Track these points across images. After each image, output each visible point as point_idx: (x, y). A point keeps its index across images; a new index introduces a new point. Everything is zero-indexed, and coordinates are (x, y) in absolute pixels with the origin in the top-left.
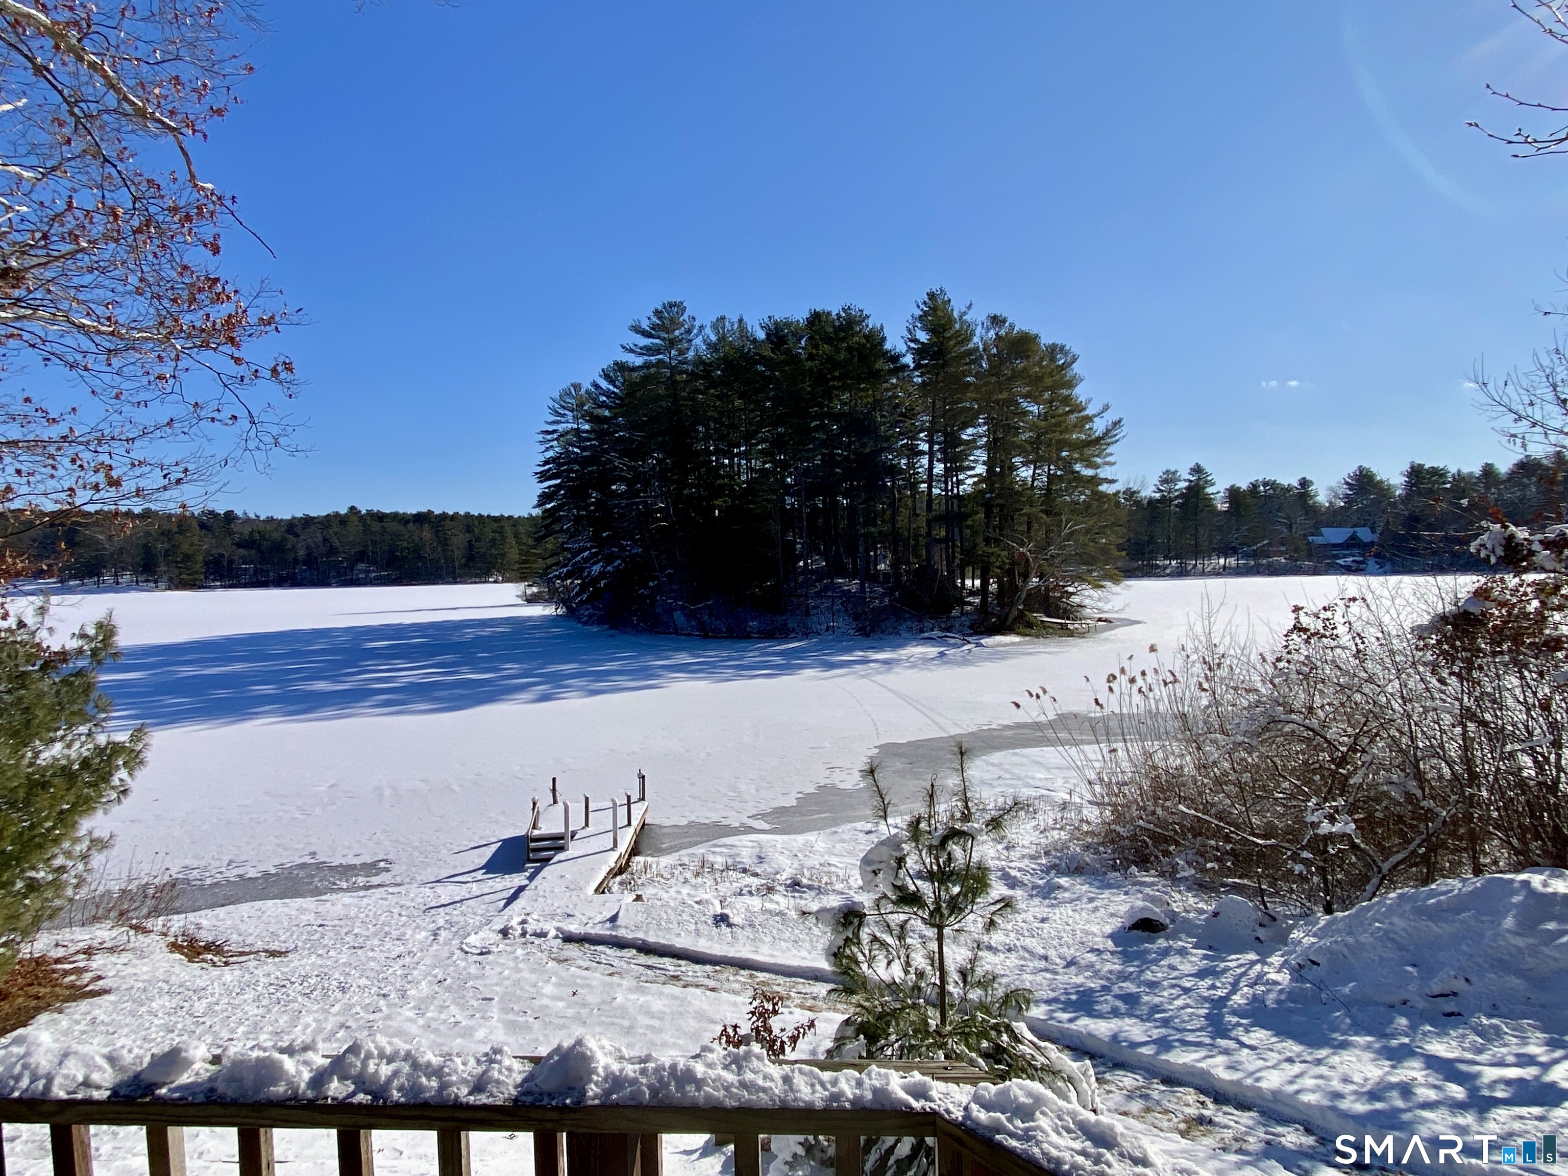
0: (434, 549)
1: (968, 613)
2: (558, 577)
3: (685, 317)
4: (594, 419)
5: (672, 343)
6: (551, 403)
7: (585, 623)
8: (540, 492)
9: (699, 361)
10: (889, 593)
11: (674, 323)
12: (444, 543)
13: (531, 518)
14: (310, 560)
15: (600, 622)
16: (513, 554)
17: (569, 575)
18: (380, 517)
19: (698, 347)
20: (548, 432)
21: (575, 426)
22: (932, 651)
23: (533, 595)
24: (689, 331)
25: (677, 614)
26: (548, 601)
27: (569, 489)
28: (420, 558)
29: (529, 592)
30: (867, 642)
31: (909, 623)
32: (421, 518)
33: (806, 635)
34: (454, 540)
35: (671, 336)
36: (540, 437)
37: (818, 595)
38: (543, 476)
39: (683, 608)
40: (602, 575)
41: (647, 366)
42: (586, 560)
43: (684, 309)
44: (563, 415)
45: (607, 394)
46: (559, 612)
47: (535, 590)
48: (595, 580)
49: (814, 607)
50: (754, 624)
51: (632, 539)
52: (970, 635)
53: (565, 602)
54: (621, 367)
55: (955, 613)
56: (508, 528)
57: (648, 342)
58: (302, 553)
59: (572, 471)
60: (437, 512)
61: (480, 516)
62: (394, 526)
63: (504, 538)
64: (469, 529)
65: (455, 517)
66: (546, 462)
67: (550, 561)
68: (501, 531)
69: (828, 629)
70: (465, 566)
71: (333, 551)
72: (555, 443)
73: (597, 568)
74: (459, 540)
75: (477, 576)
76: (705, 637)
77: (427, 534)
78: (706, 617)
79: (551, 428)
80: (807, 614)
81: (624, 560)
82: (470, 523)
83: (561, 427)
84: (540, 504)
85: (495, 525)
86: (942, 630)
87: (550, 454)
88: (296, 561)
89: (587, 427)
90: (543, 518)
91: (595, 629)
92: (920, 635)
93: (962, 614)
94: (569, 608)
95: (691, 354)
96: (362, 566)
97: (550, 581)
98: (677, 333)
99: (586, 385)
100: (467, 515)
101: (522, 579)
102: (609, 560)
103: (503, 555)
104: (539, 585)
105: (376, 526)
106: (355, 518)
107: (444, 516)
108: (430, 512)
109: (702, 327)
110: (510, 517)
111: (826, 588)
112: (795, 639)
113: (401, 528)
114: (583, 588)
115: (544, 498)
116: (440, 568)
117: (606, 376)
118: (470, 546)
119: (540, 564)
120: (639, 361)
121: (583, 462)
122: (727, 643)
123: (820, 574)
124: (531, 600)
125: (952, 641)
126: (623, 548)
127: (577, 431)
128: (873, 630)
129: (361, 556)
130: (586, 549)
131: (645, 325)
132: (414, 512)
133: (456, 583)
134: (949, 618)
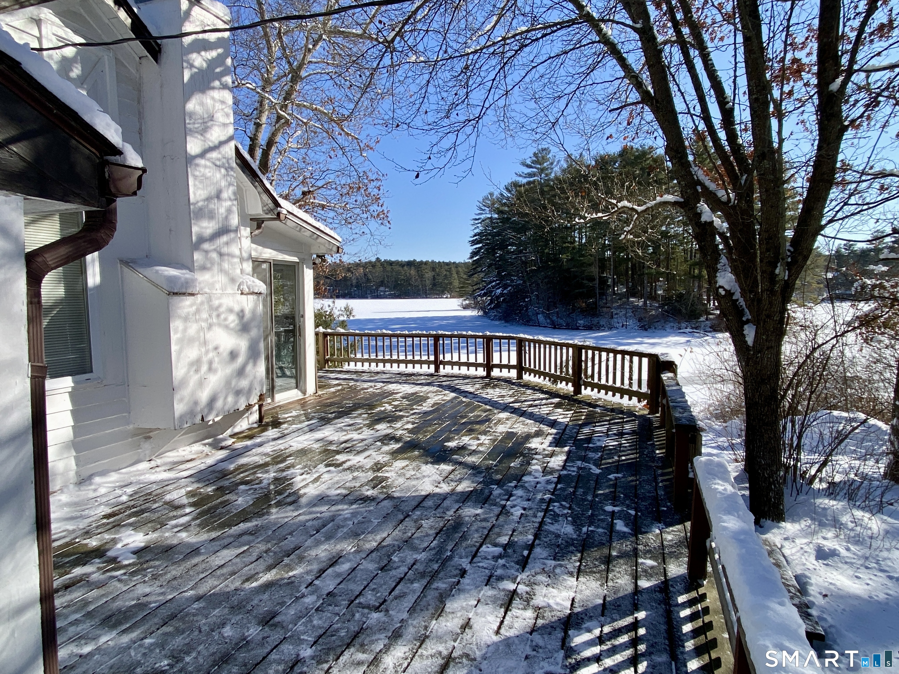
0: (416, 280)
1: (711, 319)
2: (479, 296)
3: (550, 155)
4: (500, 212)
5: (542, 170)
6: (478, 204)
7: (492, 320)
8: (471, 251)
9: (557, 178)
10: (662, 306)
11: (544, 159)
12: (421, 276)
13: (465, 264)
14: (358, 286)
15: (500, 319)
16: (456, 283)
17: (485, 295)
18: (391, 263)
19: (556, 171)
20: (476, 219)
21: (489, 216)
22: (683, 339)
23: (467, 305)
24: (552, 164)
25: (540, 316)
26: (474, 308)
27: (487, 250)
28: (410, 284)
29: (464, 303)
30: (645, 333)
31: (672, 324)
32: (410, 264)
33: (610, 329)
34: (427, 275)
35: (542, 166)
36: (472, 222)
37: (619, 307)
38: (473, 243)
39: (543, 313)
40: (502, 295)
41: (529, 183)
42: (493, 287)
43: (549, 152)
44: (484, 210)
45: (508, 198)
46: (480, 314)
47: (467, 302)
48: (498, 297)
49: (616, 314)
50: (581, 322)
51: (517, 276)
52: (710, 332)
53: (483, 309)
54: (516, 185)
55: (702, 319)
56: (453, 269)
57: (530, 170)
58: (354, 282)
59: (488, 239)
60: (418, 260)
61: (439, 262)
62: (397, 268)
63: (451, 274)
64: (433, 269)
65: (426, 263)
66: (475, 236)
67: (475, 288)
68: (450, 271)
69: (623, 326)
70: (431, 289)
71: (368, 280)
72: (479, 225)
73: (499, 291)
74: (429, 275)
75: (437, 294)
76: (555, 328)
77: (413, 272)
78: (555, 318)
79: (477, 217)
80: (612, 317)
81: (512, 286)
82: (434, 266)
83: (483, 217)
84: (471, 257)
85: (447, 267)
86: (692, 328)
87: (477, 231)
88: (351, 285)
89: (496, 216)
90: (473, 265)
91: (497, 323)
92: (678, 331)
93: (707, 319)
94: (485, 312)
95: (553, 175)
96: (382, 289)
97: (475, 298)
98: (545, 164)
99: (496, 194)
100: (433, 262)
101: (461, 296)
102: (505, 287)
103: (451, 284)
104: (469, 300)
105: (389, 268)
106: (378, 264)
107: (421, 263)
108: (415, 260)
109: (559, 161)
110: (454, 263)
111: (624, 303)
112: (603, 331)
113: (400, 269)
114: (492, 301)
115: (474, 254)
116: (419, 290)
117: (507, 189)
118: (434, 278)
119: (470, 289)
120: (524, 181)
121: (494, 235)
122: (566, 331)
123: (621, 296)
124: (465, 308)
125: (698, 335)
126: (512, 281)
127: (491, 218)
128: (650, 328)
129: (382, 283)
130: (494, 281)
131: (529, 162)
132: (406, 260)
133: (427, 298)
134: (697, 322)
